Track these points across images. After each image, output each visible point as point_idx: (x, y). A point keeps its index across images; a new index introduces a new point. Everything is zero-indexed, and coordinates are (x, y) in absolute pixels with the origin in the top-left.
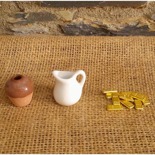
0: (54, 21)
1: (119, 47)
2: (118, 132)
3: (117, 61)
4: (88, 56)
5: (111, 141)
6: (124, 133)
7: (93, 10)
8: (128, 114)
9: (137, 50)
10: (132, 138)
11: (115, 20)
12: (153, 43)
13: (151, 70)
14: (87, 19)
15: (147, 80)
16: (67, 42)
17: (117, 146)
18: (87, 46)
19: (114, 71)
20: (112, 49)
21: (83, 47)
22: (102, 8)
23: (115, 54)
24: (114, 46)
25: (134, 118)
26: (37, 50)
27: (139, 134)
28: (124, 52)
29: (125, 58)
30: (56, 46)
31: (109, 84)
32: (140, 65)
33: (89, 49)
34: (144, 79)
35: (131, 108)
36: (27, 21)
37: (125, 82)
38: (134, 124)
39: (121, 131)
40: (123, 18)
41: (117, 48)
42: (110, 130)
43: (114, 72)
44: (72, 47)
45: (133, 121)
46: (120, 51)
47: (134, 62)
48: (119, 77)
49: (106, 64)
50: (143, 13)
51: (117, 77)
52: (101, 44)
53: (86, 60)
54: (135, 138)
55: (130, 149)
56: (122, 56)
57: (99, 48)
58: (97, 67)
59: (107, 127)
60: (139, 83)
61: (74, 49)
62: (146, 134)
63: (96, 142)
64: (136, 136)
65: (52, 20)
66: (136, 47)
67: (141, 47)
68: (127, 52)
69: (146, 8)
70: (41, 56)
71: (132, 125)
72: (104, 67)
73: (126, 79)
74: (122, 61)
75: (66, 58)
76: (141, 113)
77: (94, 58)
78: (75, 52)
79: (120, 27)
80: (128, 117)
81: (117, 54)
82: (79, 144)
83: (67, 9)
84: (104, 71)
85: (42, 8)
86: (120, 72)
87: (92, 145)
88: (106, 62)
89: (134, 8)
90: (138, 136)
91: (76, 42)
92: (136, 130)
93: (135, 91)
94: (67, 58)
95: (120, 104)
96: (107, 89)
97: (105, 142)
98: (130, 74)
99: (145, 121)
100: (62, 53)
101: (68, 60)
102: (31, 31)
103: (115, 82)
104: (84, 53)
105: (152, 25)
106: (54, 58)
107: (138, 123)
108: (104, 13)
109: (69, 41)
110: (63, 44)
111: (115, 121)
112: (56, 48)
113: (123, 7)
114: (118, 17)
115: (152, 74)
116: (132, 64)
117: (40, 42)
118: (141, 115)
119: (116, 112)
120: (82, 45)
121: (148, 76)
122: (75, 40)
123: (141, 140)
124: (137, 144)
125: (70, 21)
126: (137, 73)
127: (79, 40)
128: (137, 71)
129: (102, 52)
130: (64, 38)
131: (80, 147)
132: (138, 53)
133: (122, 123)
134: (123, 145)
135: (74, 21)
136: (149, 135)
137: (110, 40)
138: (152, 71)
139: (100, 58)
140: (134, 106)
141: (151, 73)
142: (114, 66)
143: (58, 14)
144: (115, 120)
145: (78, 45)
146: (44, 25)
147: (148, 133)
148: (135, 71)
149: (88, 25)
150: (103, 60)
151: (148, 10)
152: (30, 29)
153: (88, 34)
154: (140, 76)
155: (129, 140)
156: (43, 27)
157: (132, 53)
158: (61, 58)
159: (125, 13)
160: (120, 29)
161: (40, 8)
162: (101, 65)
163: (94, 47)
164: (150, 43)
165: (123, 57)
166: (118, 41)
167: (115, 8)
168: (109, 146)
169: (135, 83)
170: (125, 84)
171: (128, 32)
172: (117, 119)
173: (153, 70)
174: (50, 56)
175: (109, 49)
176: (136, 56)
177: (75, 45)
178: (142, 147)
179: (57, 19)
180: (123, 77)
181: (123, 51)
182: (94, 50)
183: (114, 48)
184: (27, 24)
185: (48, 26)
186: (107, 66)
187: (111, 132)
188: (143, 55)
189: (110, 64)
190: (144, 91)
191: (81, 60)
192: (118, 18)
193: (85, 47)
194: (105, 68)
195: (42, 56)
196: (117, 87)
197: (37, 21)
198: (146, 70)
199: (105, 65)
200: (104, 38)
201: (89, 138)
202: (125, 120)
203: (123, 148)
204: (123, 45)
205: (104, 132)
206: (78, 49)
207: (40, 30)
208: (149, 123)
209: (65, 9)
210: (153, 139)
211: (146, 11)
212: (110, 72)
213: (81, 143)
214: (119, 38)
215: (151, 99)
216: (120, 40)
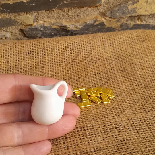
0: (15, 25)
1: (80, 46)
2: (90, 128)
3: (80, 60)
4: (53, 58)
5: (85, 137)
6: (96, 128)
7: (52, 12)
8: (97, 109)
9: (97, 47)
10: (104, 131)
11: (74, 19)
12: (111, 38)
13: (112, 64)
14: (47, 21)
15: (109, 74)
16: (31, 46)
17: (91, 141)
18: (51, 48)
19: (79, 69)
20: (74, 49)
21: (47, 49)
22: (60, 9)
23: (78, 53)
24: (76, 45)
25: (103, 112)
26: (3, 57)
27: (109, 126)
28: (86, 50)
29: (87, 56)
30: (21, 51)
31: (76, 83)
32: (101, 61)
33: (53, 51)
34: (107, 73)
35: (99, 103)
37: (90, 79)
38: (104, 118)
39: (93, 126)
40: (81, 17)
41: (79, 47)
42: (83, 127)
43: (79, 70)
44: (37, 50)
45: (102, 114)
46: (82, 50)
47: (96, 58)
48: (84, 74)
49: (71, 63)
50: (98, 12)
51: (82, 74)
52: (63, 45)
53: (52, 61)
54: (106, 131)
55: (103, 141)
56: (85, 54)
57: (63, 49)
58: (63, 67)
59: (80, 124)
60: (103, 78)
61: (39, 52)
62: (115, 125)
63: (72, 140)
64: (106, 129)
65: (13, 25)
66: (97, 44)
67: (101, 43)
68: (89, 50)
69: (101, 7)
70: (7, 62)
71: (102, 119)
72: (70, 66)
73: (90, 75)
74: (85, 59)
75: (32, 61)
76: (108, 106)
77: (59, 58)
78: (40, 54)
79: (80, 26)
80: (97, 112)
81: (80, 53)
83: (27, 14)
84: (70, 70)
85: (2, 15)
86: (84, 69)
87: (69, 144)
88: (71, 61)
89: (90, 7)
90: (108, 129)
91: (39, 45)
92: (106, 123)
93: (101, 86)
94: (33, 61)
95: (88, 101)
96: (75, 87)
97: (80, 139)
98: (93, 70)
99: (112, 113)
100: (27, 57)
101: (35, 62)
103: (81, 80)
104: (49, 55)
105: (107, 22)
106: (20, 63)
107: (107, 117)
108: (63, 15)
109: (33, 45)
110: (27, 48)
111: (87, 118)
112: (21, 53)
113: (80, 7)
114: (76, 16)
115: (113, 68)
116: (95, 61)
117: (5, 49)
118: (108, 109)
119: (86, 108)
120: (46, 47)
121: (110, 70)
122: (38, 44)
123: (111, 132)
124: (109, 136)
125: (31, 25)
126: (100, 68)
127: (42, 43)
128: (100, 67)
129: (66, 52)
130: (27, 42)
132: (99, 50)
133: (93, 118)
134: (97, 139)
135: (35, 24)
136: (117, 126)
137: (72, 40)
138: (113, 65)
139: (64, 58)
140: (101, 101)
142: (78, 64)
143: (18, 19)
144: (86, 116)
145: (42, 48)
146: (5, 30)
147: (117, 124)
148: (98, 67)
149: (49, 27)
150: (68, 60)
151: (103, 8)
153: (50, 36)
154: (103, 70)
155: (101, 133)
156: (5, 33)
157: (93, 50)
158: (27, 61)
159: (82, 13)
160: (79, 28)
162: (66, 65)
163: (58, 48)
164: (108, 39)
165: (86, 55)
166: (80, 40)
167: (72, 8)
168: (84, 142)
169: (99, 78)
170: (91, 80)
171: (87, 30)
172: (88, 115)
173: (114, 64)
174: (16, 61)
175: (72, 49)
176: (97, 53)
177: (39, 48)
178: (113, 138)
179: (18, 24)
180: (88, 74)
181: (84, 49)
182: (58, 51)
183: (76, 47)
185: (10, 31)
186: (72, 65)
187: (84, 129)
188: (103, 51)
189: (74, 63)
190: (108, 85)
191: (47, 62)
192: (76, 18)
193: (49, 50)
194: (70, 67)
195: (8, 62)
196: (84, 84)
198: (108, 65)
199: (70, 64)
200: (66, 38)
202: (95, 115)
203: (97, 141)
204: (85, 44)
205: (78, 130)
206: (43, 51)
207: (2, 36)
208: (116, 115)
209: (25, 14)
210: (122, 129)
211: (101, 9)
212: (75, 70)
213: (59, 144)
214: (79, 37)
215: (115, 92)
216: (80, 39)
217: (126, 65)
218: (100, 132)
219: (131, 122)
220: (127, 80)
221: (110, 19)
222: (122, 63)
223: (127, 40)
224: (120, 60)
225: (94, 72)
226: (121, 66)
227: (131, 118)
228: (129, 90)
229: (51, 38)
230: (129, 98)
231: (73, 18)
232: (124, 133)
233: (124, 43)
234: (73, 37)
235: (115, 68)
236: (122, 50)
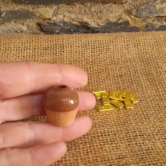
0: (33, 19)
1: (102, 45)
2: (112, 133)
3: (101, 59)
4: (72, 55)
5: (106, 143)
6: (118, 134)
7: (74, 6)
8: (119, 114)
9: (120, 47)
10: (127, 138)
11: (96, 16)
12: (135, 39)
13: (136, 66)
14: (67, 16)
15: (132, 77)
16: (49, 41)
17: (113, 148)
18: (70, 44)
19: (100, 69)
20: (95, 47)
21: (66, 46)
22: (83, 4)
23: (99, 52)
24: (97, 44)
25: (126, 118)
26: (18, 50)
27: (132, 133)
28: (108, 49)
29: (109, 56)
30: (38, 46)
31: (96, 84)
32: (124, 62)
33: (72, 48)
34: (130, 76)
35: (121, 107)
36: (3, 20)
37: (111, 81)
38: (126, 123)
39: (115, 132)
40: (104, 14)
41: (101, 46)
42: (104, 132)
43: (100, 71)
44: (55, 46)
45: (125, 120)
46: (103, 49)
47: (118, 59)
48: (105, 75)
49: (91, 62)
50: (123, 9)
51: (103, 76)
52: (84, 42)
53: (71, 59)
54: (129, 138)
55: (126, 149)
56: (106, 53)
57: (83, 47)
58: (82, 66)
59: (101, 129)
60: (125, 81)
61: (57, 48)
62: (139, 133)
63: (92, 145)
64: (129, 135)
65: (30, 18)
66: (120, 44)
67: (124, 43)
68: (111, 49)
69: (127, 4)
70: (22, 56)
71: (124, 124)
72: (89, 65)
73: (112, 77)
74: (106, 59)
75: (49, 57)
76: (131, 112)
77: (78, 56)
78: (58, 51)
79: (102, 23)
80: (119, 117)
81: (101, 52)
82: (76, 149)
83: (46, 6)
84: (90, 70)
85: (20, 6)
86: (105, 70)
87: (89, 149)
88: (91, 60)
89: (115, 4)
90: (132, 136)
91: (58, 41)
92: (129, 129)
93: (123, 89)
94: (51, 57)
95: (110, 104)
96: (95, 89)
97: (101, 145)
98: (115, 72)
99: (136, 119)
100: (44, 53)
101: (52, 59)
102: (8, 30)
103: (102, 81)
104: (68, 52)
105: (132, 21)
106: (36, 58)
107: (130, 123)
108: (85, 10)
109: (51, 40)
110: (44, 43)
111: (108, 122)
112: (38, 48)
113: (104, 3)
114: (99, 13)
115: (137, 71)
116: (117, 61)
117: (21, 42)
118: (131, 114)
119: (107, 112)
120: (64, 44)
121: (134, 73)
122: (57, 39)
123: (135, 140)
124: (132, 143)
125: (50, 19)
126: (123, 70)
127: (61, 39)
128: (123, 68)
129: (86, 50)
130: (45, 37)
131: (76, 152)
132: (122, 50)
133: (115, 124)
134: (119, 146)
135: (54, 18)
136: (141, 133)
137: (93, 38)
138: (137, 68)
139: (84, 57)
140: (124, 105)
141: (136, 69)
142: (99, 64)
143: (36, 12)
144: (107, 121)
145: (61, 44)
146: (22, 23)
147: (141, 131)
148: (121, 68)
149: (69, 22)
150: (88, 59)
151: (129, 5)
152: (8, 28)
153: (69, 32)
154: (126, 73)
155: (124, 140)
156: (21, 26)
157: (116, 50)
158: (44, 57)
159: (106, 9)
160: (101, 26)
161: (17, 6)
162: (86, 64)
163: (78, 46)
164: (133, 39)
165: (108, 55)
166: (101, 38)
167: (96, 4)
168: (105, 149)
169: (121, 81)
170: (112, 82)
171: (109, 28)
172: (109, 120)
173: (138, 66)
174: (32, 56)
175: (93, 47)
176: (120, 53)
177: (57, 44)
178: (137, 146)
179: (36, 17)
180: (109, 75)
181: (106, 49)
182: (78, 49)
183: (98, 45)
184: (4, 23)
185: (27, 24)
186: (92, 64)
187: (105, 134)
188: (127, 51)
189: (95, 62)
190: (131, 89)
191: (65, 59)
192: (99, 15)
193: (68, 46)
194: (90, 67)
195: (24, 56)
196: (104, 86)
197: (14, 19)
198: (131, 67)
199: (90, 64)
200: (87, 36)
201: (85, 142)
202: (117, 121)
203: (119, 149)
204: (107, 42)
205: (99, 135)
206: (61, 48)
207: (18, 29)
208: (140, 122)
209: (44, 6)
210: (147, 138)
211: (126, 6)
212: (96, 71)
213: (77, 148)
214: (101, 35)
215: (139, 97)
216: (103, 38)
217: (151, 69)
218: (122, 139)
219: (156, 130)
220: (151, 85)
221: (136, 18)
222: (147, 66)
223: (153, 42)
224: (145, 62)
225: (115, 74)
226: (145, 69)
227: (157, 126)
228: (154, 95)
229: (71, 35)
230: (154, 104)
231: (96, 14)
232: (148, 141)
233: (150, 44)
234: (94, 34)
235: (139, 71)
236: (148, 52)
